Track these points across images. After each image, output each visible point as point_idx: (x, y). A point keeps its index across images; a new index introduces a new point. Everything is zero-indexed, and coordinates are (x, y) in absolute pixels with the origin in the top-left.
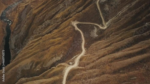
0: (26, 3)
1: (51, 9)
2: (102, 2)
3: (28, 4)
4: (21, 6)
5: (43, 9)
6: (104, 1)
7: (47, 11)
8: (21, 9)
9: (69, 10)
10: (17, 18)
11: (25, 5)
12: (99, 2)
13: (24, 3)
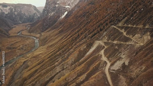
0: (26, 58)
1: (44, 73)
2: (114, 70)
3: (27, 59)
4: (20, 61)
5: (36, 71)
6: (116, 69)
7: (40, 75)
8: (18, 65)
9: (65, 79)
10: (9, 77)
11: (24, 60)
12: (109, 69)
13: (24, 58)
